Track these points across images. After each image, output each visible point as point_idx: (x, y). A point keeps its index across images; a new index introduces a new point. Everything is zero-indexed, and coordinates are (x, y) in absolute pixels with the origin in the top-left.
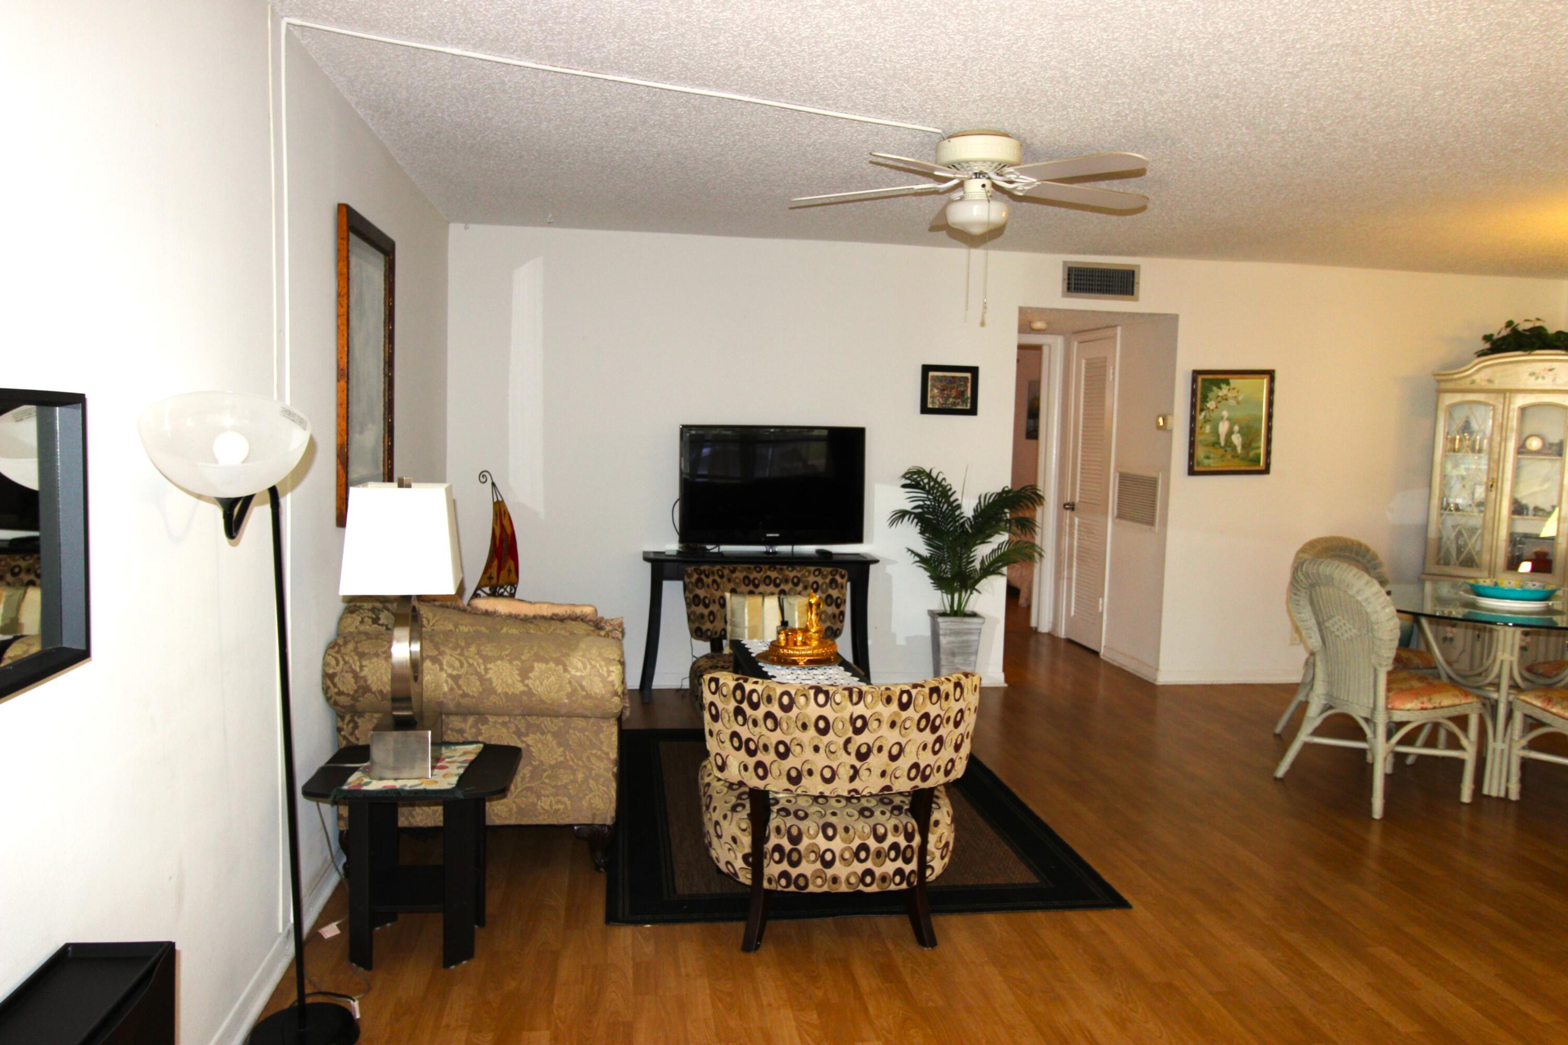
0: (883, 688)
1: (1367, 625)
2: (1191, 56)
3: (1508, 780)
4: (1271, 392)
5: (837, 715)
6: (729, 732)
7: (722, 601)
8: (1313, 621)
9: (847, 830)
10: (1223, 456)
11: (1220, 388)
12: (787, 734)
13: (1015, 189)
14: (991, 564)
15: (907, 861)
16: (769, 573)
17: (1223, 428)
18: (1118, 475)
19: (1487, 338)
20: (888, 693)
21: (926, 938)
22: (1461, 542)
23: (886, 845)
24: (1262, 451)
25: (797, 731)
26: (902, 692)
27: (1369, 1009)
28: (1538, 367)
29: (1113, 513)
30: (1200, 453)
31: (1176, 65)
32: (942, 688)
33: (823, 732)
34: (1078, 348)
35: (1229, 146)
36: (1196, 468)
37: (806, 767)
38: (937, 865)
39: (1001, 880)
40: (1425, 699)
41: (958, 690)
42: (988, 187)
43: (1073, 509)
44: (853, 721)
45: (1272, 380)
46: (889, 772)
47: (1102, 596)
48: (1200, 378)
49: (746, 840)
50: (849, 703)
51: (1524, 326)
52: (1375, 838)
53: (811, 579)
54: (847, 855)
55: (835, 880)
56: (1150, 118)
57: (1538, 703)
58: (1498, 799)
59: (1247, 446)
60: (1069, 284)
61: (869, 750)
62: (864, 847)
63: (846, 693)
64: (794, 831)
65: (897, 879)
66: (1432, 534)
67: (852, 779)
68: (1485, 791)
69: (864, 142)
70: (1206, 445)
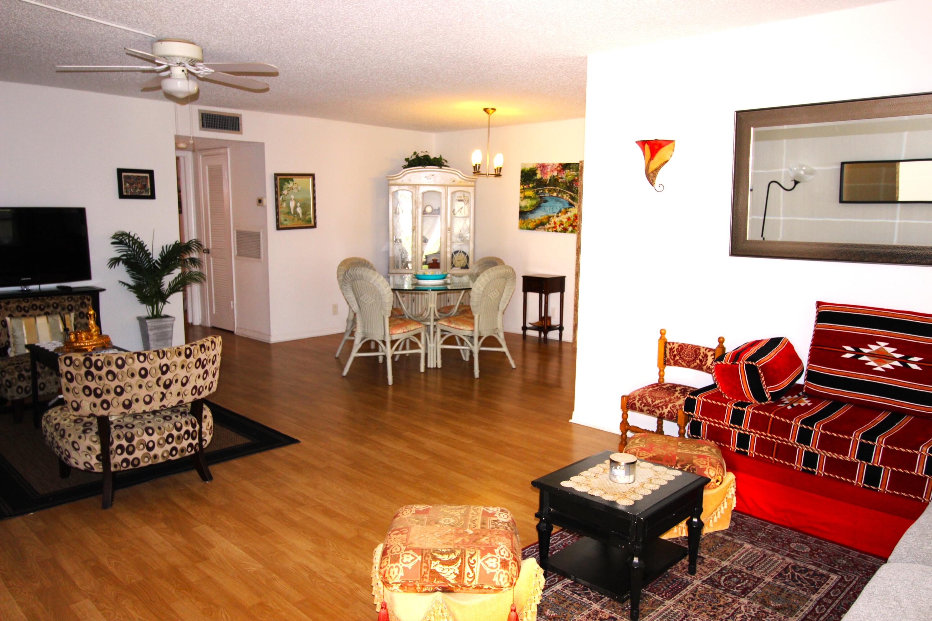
0: (176, 348)
1: (379, 296)
2: (302, 22)
3: (437, 359)
4: (314, 185)
5: (151, 366)
6: (82, 387)
7: (3, 323)
8: (354, 298)
9: (160, 428)
10: (293, 219)
11: (289, 183)
12: (122, 381)
13: (199, 74)
14: (175, 286)
15: (194, 439)
16: (34, 302)
17: (292, 204)
18: (235, 232)
19: (407, 160)
20: (179, 350)
21: (206, 477)
22: (403, 257)
23: (182, 432)
24: (312, 216)
25: (128, 378)
26: (186, 349)
27: (409, 455)
28: (428, 174)
29: (235, 253)
30: (282, 218)
31: (294, 24)
32: (206, 344)
33: (144, 376)
34: (202, 159)
35: (306, 62)
36: (280, 226)
37: (135, 397)
38: (208, 438)
39: (231, 445)
40: (404, 328)
41: (213, 345)
42: (186, 71)
43: (208, 253)
44: (161, 368)
45: (314, 179)
46: (181, 393)
47: (233, 300)
48: (279, 177)
49: (97, 447)
50: (158, 359)
51: (421, 155)
52: (390, 392)
53: (67, 303)
54: (161, 442)
55: (155, 457)
56: (273, 45)
57: (446, 324)
58: (434, 368)
59: (304, 213)
60: (203, 123)
61: (171, 382)
62: (171, 435)
63: (156, 353)
64: (129, 435)
65: (190, 449)
66: (391, 255)
67: (162, 400)
68: (429, 366)
69: (102, 35)
70: (285, 214)
